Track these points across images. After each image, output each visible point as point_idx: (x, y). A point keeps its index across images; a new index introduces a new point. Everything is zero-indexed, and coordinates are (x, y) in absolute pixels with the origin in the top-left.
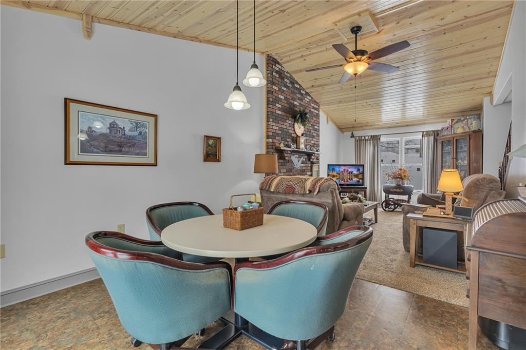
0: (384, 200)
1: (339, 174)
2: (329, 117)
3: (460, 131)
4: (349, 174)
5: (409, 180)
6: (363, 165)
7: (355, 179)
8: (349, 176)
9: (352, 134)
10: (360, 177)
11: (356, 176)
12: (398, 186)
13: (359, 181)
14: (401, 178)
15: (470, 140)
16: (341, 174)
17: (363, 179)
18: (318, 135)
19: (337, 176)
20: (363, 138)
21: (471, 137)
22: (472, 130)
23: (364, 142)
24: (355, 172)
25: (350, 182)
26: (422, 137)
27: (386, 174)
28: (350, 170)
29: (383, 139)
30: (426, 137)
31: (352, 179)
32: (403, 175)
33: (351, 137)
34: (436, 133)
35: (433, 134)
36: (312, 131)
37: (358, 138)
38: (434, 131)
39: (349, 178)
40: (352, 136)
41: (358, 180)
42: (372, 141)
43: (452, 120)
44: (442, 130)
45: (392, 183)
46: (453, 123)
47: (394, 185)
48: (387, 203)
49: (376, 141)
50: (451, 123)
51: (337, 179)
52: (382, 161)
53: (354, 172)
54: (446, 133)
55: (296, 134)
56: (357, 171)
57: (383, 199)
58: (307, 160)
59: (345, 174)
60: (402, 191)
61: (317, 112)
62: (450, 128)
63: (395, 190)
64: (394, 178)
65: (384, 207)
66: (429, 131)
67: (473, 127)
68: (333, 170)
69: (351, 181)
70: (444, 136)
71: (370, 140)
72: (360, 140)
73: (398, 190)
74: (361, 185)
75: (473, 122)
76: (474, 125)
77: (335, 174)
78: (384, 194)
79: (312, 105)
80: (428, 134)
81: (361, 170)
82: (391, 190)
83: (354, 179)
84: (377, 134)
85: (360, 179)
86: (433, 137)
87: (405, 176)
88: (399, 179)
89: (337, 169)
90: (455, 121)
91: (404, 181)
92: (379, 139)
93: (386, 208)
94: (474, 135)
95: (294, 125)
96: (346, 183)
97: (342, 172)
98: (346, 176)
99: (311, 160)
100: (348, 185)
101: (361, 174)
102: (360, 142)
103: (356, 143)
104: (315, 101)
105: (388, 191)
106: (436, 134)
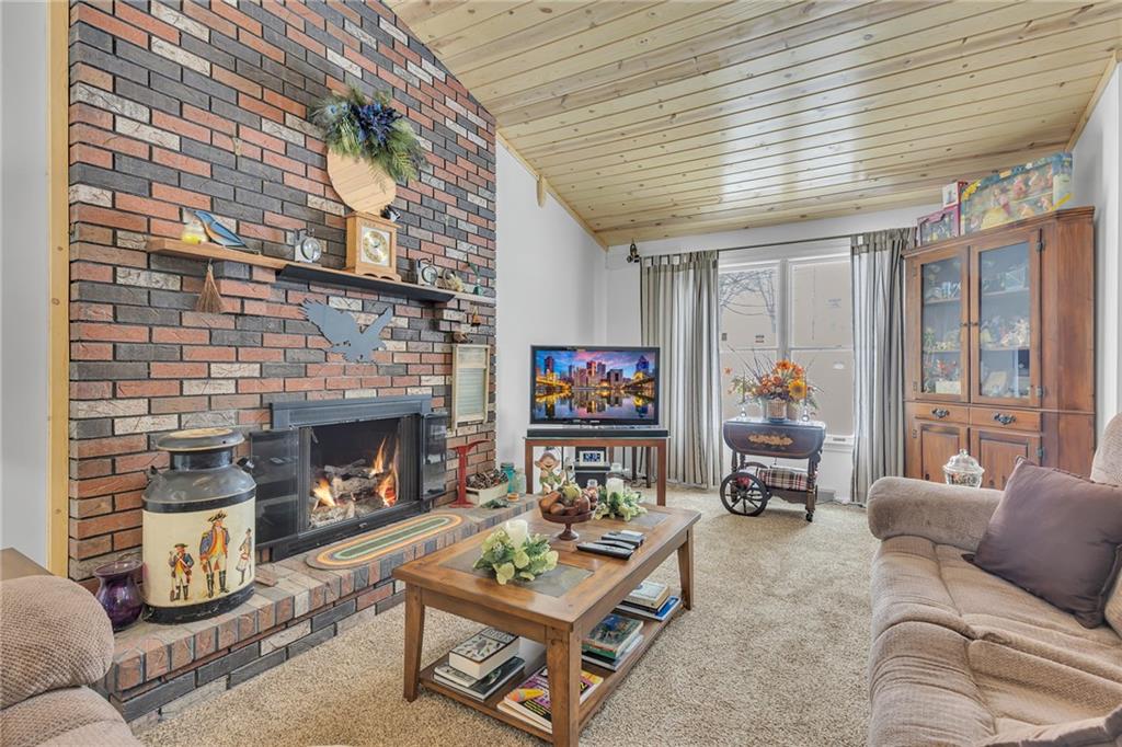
0: (730, 472)
1: (569, 381)
2: (544, 180)
3: (995, 219)
4: (608, 380)
5: (812, 403)
6: (657, 351)
7: (630, 402)
8: (608, 389)
9: (633, 249)
10: (646, 393)
11: (635, 389)
12: (776, 426)
13: (644, 410)
14: (785, 396)
15: (1041, 248)
16: (577, 382)
17: (655, 400)
18: (489, 235)
19: (561, 389)
20: (665, 261)
21: (1046, 236)
22: (1052, 210)
23: (669, 274)
24: (630, 373)
25: (610, 411)
26: (853, 254)
27: (736, 381)
28: (610, 366)
29: (726, 266)
30: (864, 256)
31: (617, 401)
32: (791, 383)
33: (630, 259)
34: (897, 240)
35: (889, 245)
36: (450, 210)
37: (648, 263)
38: (891, 234)
39: (608, 398)
40: (634, 257)
41: (640, 403)
42: (692, 271)
43: (962, 186)
44: (922, 225)
45: (756, 414)
46: (965, 196)
47: (759, 420)
48: (738, 484)
49: (704, 271)
50: (956, 196)
51: (563, 400)
52: (724, 337)
53: (626, 375)
54: (935, 237)
55: (339, 201)
56: (638, 371)
57: (727, 471)
58: (424, 324)
59: (594, 381)
60: (788, 441)
61: (483, 144)
62: (954, 216)
63: (763, 439)
64: (760, 394)
65: (729, 499)
66: (875, 234)
67: (1056, 200)
68: (549, 364)
69: (616, 408)
70: (932, 244)
71: (687, 268)
72: (657, 270)
73: (775, 440)
74: (648, 422)
75: (1057, 180)
76: (1057, 192)
77: (554, 379)
78: (728, 452)
79: (450, 103)
80: (871, 242)
81: (651, 368)
82: (752, 439)
83: (625, 401)
84: (708, 248)
85: (649, 399)
86: (887, 254)
87: (798, 389)
88: (776, 401)
89: (562, 362)
90: (971, 188)
91: (794, 405)
92: (715, 265)
93: (735, 500)
94: (1059, 228)
95: (324, 157)
96: (596, 414)
97: (582, 371)
98: (598, 389)
99: (444, 326)
100: (603, 421)
101: (649, 380)
102: (655, 274)
103: (645, 277)
104: (469, 97)
105: (739, 440)
106: (899, 243)
